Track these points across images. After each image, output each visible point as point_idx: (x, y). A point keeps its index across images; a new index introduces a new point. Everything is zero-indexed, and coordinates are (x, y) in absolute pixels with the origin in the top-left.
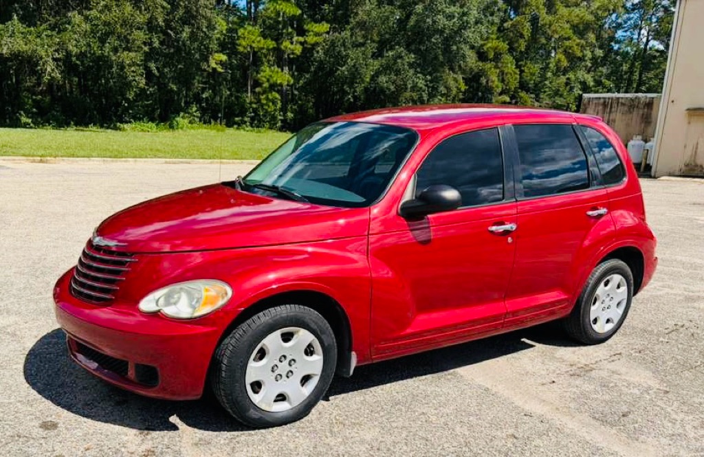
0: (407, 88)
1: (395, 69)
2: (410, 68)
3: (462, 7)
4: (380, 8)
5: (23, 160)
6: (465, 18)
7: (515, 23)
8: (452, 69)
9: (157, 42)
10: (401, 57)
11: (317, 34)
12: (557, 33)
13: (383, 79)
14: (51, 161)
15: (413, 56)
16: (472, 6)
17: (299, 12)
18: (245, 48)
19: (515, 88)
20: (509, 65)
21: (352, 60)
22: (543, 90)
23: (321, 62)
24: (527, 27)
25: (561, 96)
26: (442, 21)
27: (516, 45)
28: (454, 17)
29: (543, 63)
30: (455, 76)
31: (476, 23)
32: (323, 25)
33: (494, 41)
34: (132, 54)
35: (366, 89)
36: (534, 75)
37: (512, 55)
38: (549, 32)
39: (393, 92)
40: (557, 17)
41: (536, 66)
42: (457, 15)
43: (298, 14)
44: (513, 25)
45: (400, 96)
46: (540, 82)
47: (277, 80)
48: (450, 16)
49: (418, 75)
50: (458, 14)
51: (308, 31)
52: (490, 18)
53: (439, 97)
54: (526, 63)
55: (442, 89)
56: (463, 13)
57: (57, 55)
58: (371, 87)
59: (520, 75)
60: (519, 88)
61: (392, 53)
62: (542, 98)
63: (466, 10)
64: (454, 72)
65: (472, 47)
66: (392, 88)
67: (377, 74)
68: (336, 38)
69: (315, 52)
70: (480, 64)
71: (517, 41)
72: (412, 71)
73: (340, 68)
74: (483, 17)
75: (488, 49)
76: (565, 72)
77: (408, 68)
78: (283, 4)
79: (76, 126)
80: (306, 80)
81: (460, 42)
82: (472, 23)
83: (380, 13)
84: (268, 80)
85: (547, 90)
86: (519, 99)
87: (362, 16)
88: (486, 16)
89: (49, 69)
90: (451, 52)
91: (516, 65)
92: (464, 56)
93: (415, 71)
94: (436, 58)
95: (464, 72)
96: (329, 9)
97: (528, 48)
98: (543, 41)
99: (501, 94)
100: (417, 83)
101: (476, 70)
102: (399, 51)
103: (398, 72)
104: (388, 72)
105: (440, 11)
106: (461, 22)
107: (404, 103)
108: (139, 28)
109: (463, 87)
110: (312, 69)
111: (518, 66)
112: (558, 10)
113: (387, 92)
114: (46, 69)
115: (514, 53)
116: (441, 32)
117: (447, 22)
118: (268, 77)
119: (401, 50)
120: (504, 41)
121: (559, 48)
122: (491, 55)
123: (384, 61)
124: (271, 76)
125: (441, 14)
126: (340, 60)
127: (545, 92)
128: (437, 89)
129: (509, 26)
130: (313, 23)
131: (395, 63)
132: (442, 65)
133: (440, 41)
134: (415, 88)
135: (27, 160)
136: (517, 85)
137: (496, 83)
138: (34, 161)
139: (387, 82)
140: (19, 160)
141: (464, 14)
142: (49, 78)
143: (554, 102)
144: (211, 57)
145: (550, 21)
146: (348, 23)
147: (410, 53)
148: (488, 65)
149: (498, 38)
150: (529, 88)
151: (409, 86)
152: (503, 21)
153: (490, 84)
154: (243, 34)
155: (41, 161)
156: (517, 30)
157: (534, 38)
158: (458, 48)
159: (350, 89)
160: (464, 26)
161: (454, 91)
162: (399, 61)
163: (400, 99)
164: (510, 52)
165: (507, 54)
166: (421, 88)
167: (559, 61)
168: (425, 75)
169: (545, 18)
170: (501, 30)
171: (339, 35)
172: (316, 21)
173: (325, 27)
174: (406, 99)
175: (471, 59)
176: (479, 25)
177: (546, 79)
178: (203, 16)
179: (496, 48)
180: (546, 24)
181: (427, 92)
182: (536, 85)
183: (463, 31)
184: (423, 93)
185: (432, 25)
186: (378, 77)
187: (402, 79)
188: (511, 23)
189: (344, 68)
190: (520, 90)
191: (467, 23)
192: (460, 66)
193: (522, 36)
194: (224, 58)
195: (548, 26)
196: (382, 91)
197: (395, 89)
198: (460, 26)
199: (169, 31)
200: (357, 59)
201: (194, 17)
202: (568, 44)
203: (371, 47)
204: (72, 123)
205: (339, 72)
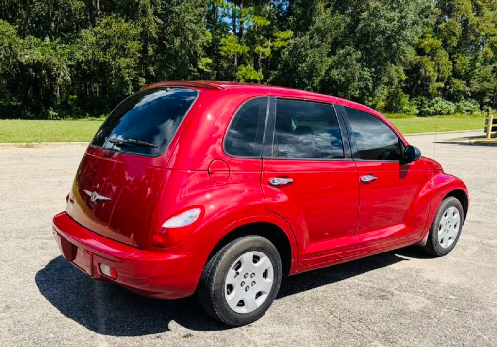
0: (355, 79)
1: (345, 64)
2: (357, 63)
3: (400, 12)
4: (333, 17)
5: (11, 145)
6: (403, 21)
7: (448, 24)
8: (393, 62)
9: (152, 50)
10: (350, 54)
11: (283, 40)
12: (484, 31)
13: (334, 72)
14: (37, 146)
15: (360, 53)
16: (409, 11)
17: (269, 23)
18: (225, 52)
19: (449, 76)
20: (444, 58)
21: (310, 58)
22: (473, 77)
23: (286, 61)
24: (458, 27)
25: (489, 81)
26: (383, 23)
27: (449, 42)
28: (394, 20)
29: (472, 55)
30: (397, 68)
31: (413, 24)
32: (288, 32)
33: (430, 39)
34: (127, 60)
35: (322, 81)
36: (465, 65)
37: (446, 50)
38: (477, 30)
39: (344, 82)
40: (484, 18)
41: (467, 57)
42: (396, 18)
43: (267, 24)
44: (446, 26)
45: (349, 86)
46: (470, 71)
47: (250, 76)
48: (390, 20)
49: (365, 68)
50: (398, 17)
51: (276, 38)
52: (425, 20)
53: (383, 86)
54: (458, 56)
55: (385, 79)
56: (401, 16)
57: (70, 63)
58: (326, 79)
59: (453, 66)
60: (452, 76)
61: (343, 51)
62: (473, 84)
63: (404, 14)
64: (395, 65)
65: (410, 43)
66: (343, 79)
67: (331, 68)
68: (298, 42)
69: (281, 54)
70: (419, 57)
71: (450, 39)
72: (359, 65)
73: (301, 65)
74: (419, 19)
75: (424, 45)
76: (492, 62)
77: (355, 63)
78: (256, 17)
79: (91, 117)
80: (274, 76)
81: (399, 40)
82: (409, 24)
83: (333, 20)
84: (244, 77)
85: (476, 76)
86: (452, 85)
87: (319, 24)
88: (421, 19)
89: (62, 74)
90: (392, 48)
91: (450, 57)
92: (403, 52)
93: (362, 65)
94: (380, 54)
95: (403, 64)
96: (293, 20)
97: (459, 44)
98: (472, 37)
99: (437, 81)
100: (363, 74)
101: (415, 63)
102: (348, 49)
103: (347, 66)
104: (340, 66)
105: (382, 16)
106: (400, 24)
107: (353, 91)
108: (134, 39)
109: (404, 77)
110: (279, 67)
111: (451, 59)
112: (484, 13)
113: (339, 83)
114: (59, 74)
115: (448, 48)
116: (383, 33)
117: (389, 24)
118: (243, 74)
119: (350, 48)
120: (438, 39)
121: (486, 43)
122: (428, 50)
123: (336, 58)
124: (246, 74)
125: (383, 18)
126: (301, 59)
127: (475, 78)
128: (380, 79)
129: (443, 27)
130: (280, 31)
131: (345, 59)
132: (386, 59)
133: (382, 39)
134: (361, 78)
135: (16, 145)
136: (451, 74)
137: (432, 73)
138: (21, 146)
139: (338, 75)
140: (8, 146)
141: (403, 17)
142: (62, 80)
143: (483, 86)
144: (199, 60)
145: (477, 22)
146: (308, 29)
147: (357, 51)
148: (426, 59)
149: (433, 37)
150: (461, 76)
151: (357, 78)
152: (438, 23)
153: (427, 74)
154: (225, 42)
155: (27, 146)
156: (450, 30)
157: (464, 36)
158: (397, 45)
159: (309, 81)
160: (402, 27)
161: (396, 81)
162: (348, 57)
163: (350, 88)
164: (444, 48)
165: (442, 49)
166: (367, 79)
167: (487, 53)
168: (370, 68)
169: (473, 18)
170: (436, 30)
171: (299, 39)
172: (283, 30)
173: (289, 33)
174: (354, 87)
175: (411, 55)
176: (415, 25)
177: (476, 68)
178: (189, 29)
179: (432, 45)
180: (474, 24)
181: (371, 81)
182: (467, 73)
183: (402, 31)
184: (369, 83)
185: (376, 28)
186: (331, 71)
187: (350, 71)
188: (445, 24)
189: (304, 65)
190: (453, 78)
191: (406, 25)
192: (400, 60)
193: (454, 34)
194: (210, 61)
195: (476, 26)
196: (335, 82)
197: (344, 80)
198: (400, 26)
199: (164, 42)
200: (314, 57)
201: (183, 30)
202: (493, 40)
203: (326, 48)
204: (88, 114)
205: (300, 68)
